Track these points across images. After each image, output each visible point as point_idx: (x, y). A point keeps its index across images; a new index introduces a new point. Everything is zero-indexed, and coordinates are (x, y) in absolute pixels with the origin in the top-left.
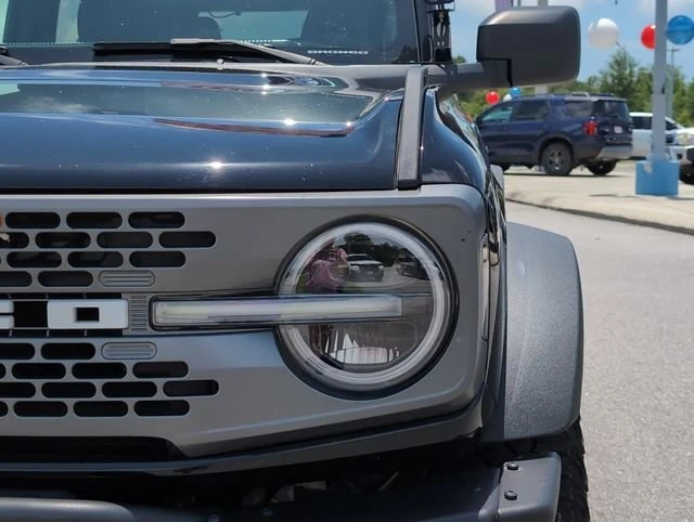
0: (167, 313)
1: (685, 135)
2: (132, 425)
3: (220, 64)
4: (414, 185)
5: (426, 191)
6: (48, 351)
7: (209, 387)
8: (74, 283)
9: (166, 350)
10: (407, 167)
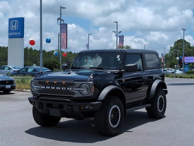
0: (73, 89)
2: (71, 96)
6: (67, 91)
7: (75, 94)
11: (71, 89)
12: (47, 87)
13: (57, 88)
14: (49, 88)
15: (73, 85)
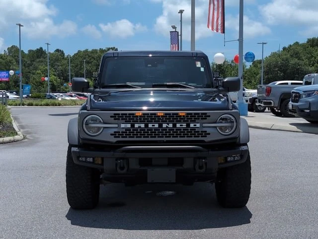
0: (204, 125)
1: (249, 93)
2: (200, 138)
3: (179, 89)
4: (232, 110)
5: (233, 111)
6: (190, 130)
7: (209, 134)
8: (194, 121)
9: (204, 129)
10: (231, 108)
11: (198, 125)
12: (136, 126)
13: (164, 125)
14: (143, 126)
15: (204, 117)
